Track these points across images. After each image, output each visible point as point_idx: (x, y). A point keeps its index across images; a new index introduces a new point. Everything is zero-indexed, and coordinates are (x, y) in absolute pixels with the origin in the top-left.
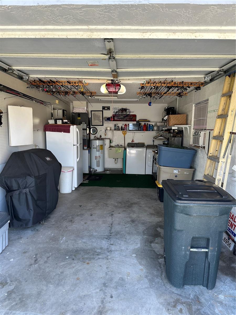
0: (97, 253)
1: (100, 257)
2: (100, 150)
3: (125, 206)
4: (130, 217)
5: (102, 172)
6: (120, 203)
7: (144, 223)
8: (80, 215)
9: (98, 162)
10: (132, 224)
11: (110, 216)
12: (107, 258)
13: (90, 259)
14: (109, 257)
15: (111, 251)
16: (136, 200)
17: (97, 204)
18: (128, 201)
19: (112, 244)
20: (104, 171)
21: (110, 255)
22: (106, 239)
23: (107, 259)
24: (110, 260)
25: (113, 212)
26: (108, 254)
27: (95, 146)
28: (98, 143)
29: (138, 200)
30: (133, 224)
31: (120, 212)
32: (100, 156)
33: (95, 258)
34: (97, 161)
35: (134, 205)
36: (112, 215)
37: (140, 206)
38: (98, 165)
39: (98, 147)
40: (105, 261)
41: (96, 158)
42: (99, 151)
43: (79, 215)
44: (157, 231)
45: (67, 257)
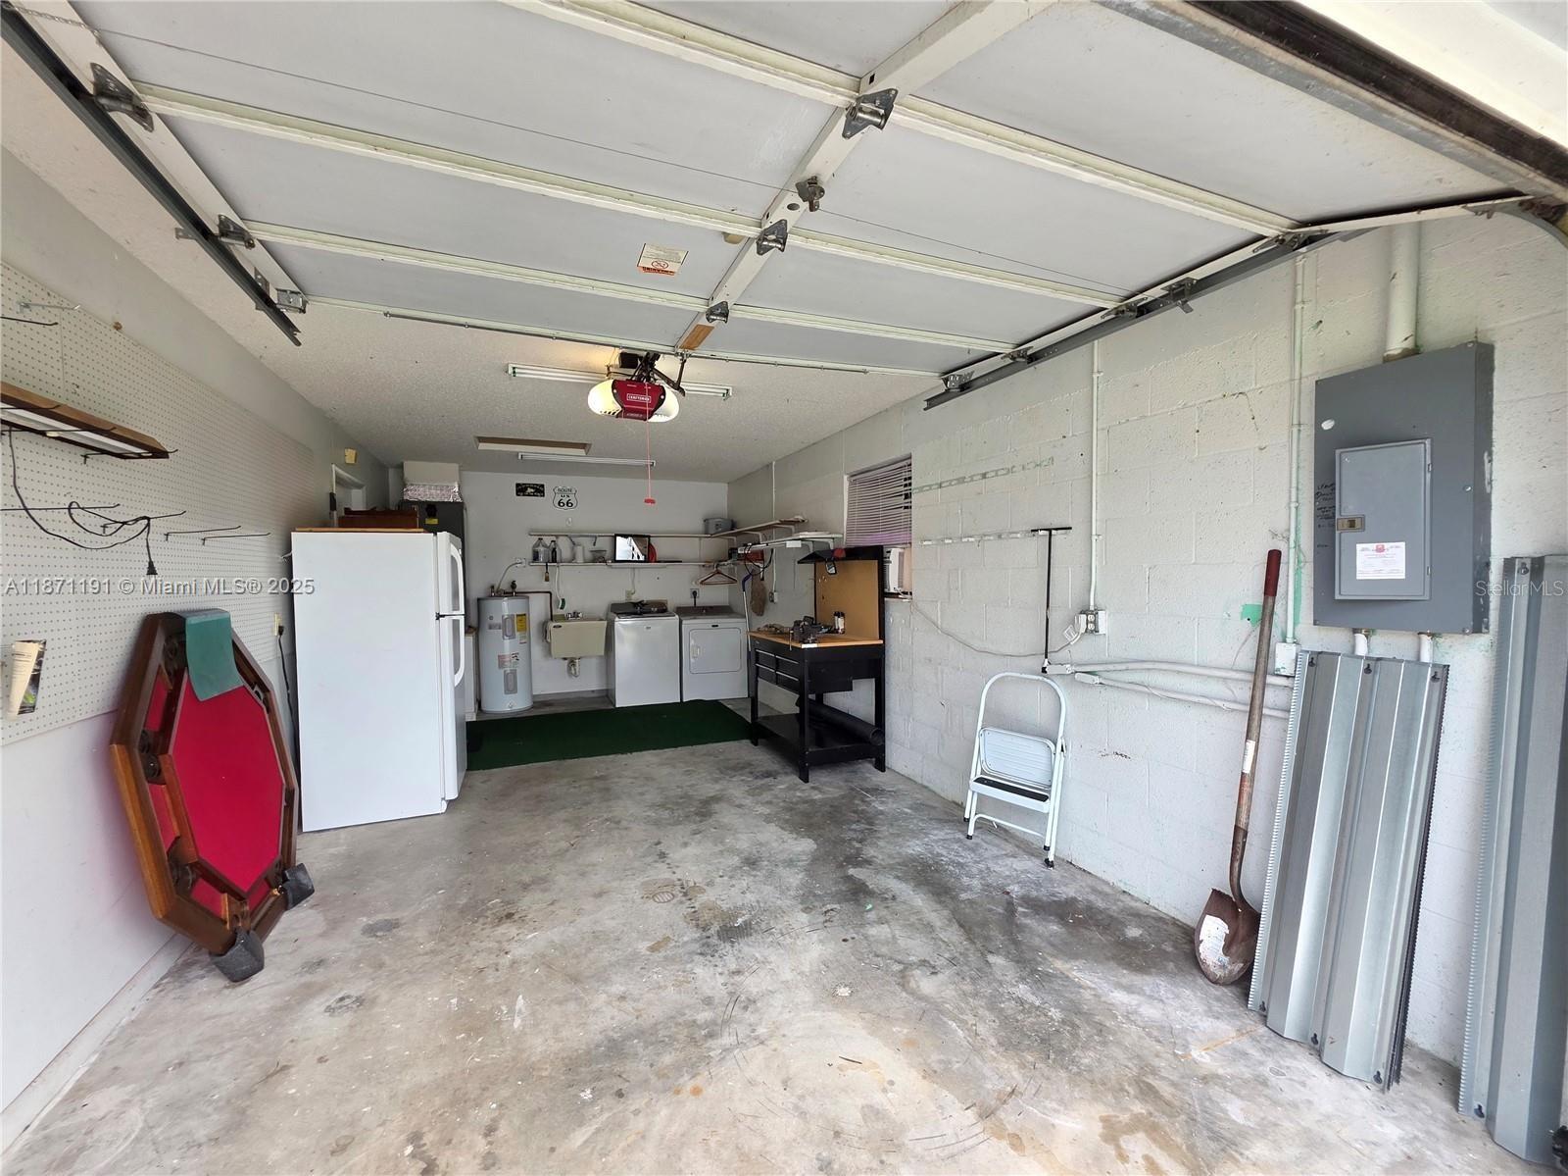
0: (700, 1027)
1: (727, 1040)
2: (517, 634)
3: (687, 817)
4: (732, 851)
5: (528, 710)
6: (663, 806)
7: (791, 860)
8: (533, 882)
9: (511, 677)
10: (754, 873)
11: (656, 862)
12: (756, 1038)
13: (691, 1065)
14: (761, 1030)
15: (752, 1001)
16: (710, 789)
17: (578, 827)
18: (687, 796)
19: (738, 972)
20: (533, 707)
21: (760, 1019)
22: (701, 958)
23: (762, 1043)
24: (774, 1043)
25: (659, 843)
26: (749, 1017)
27: (498, 620)
28: (505, 607)
29: (718, 787)
30: (758, 873)
31: (686, 840)
32: (515, 656)
33: (711, 1054)
34: (506, 676)
35: (716, 807)
36: (663, 855)
37: (740, 806)
38: (511, 688)
39: (509, 622)
40: (758, 1054)
41: (502, 660)
42: (512, 637)
43: (529, 885)
44: (849, 878)
45: (587, 1095)
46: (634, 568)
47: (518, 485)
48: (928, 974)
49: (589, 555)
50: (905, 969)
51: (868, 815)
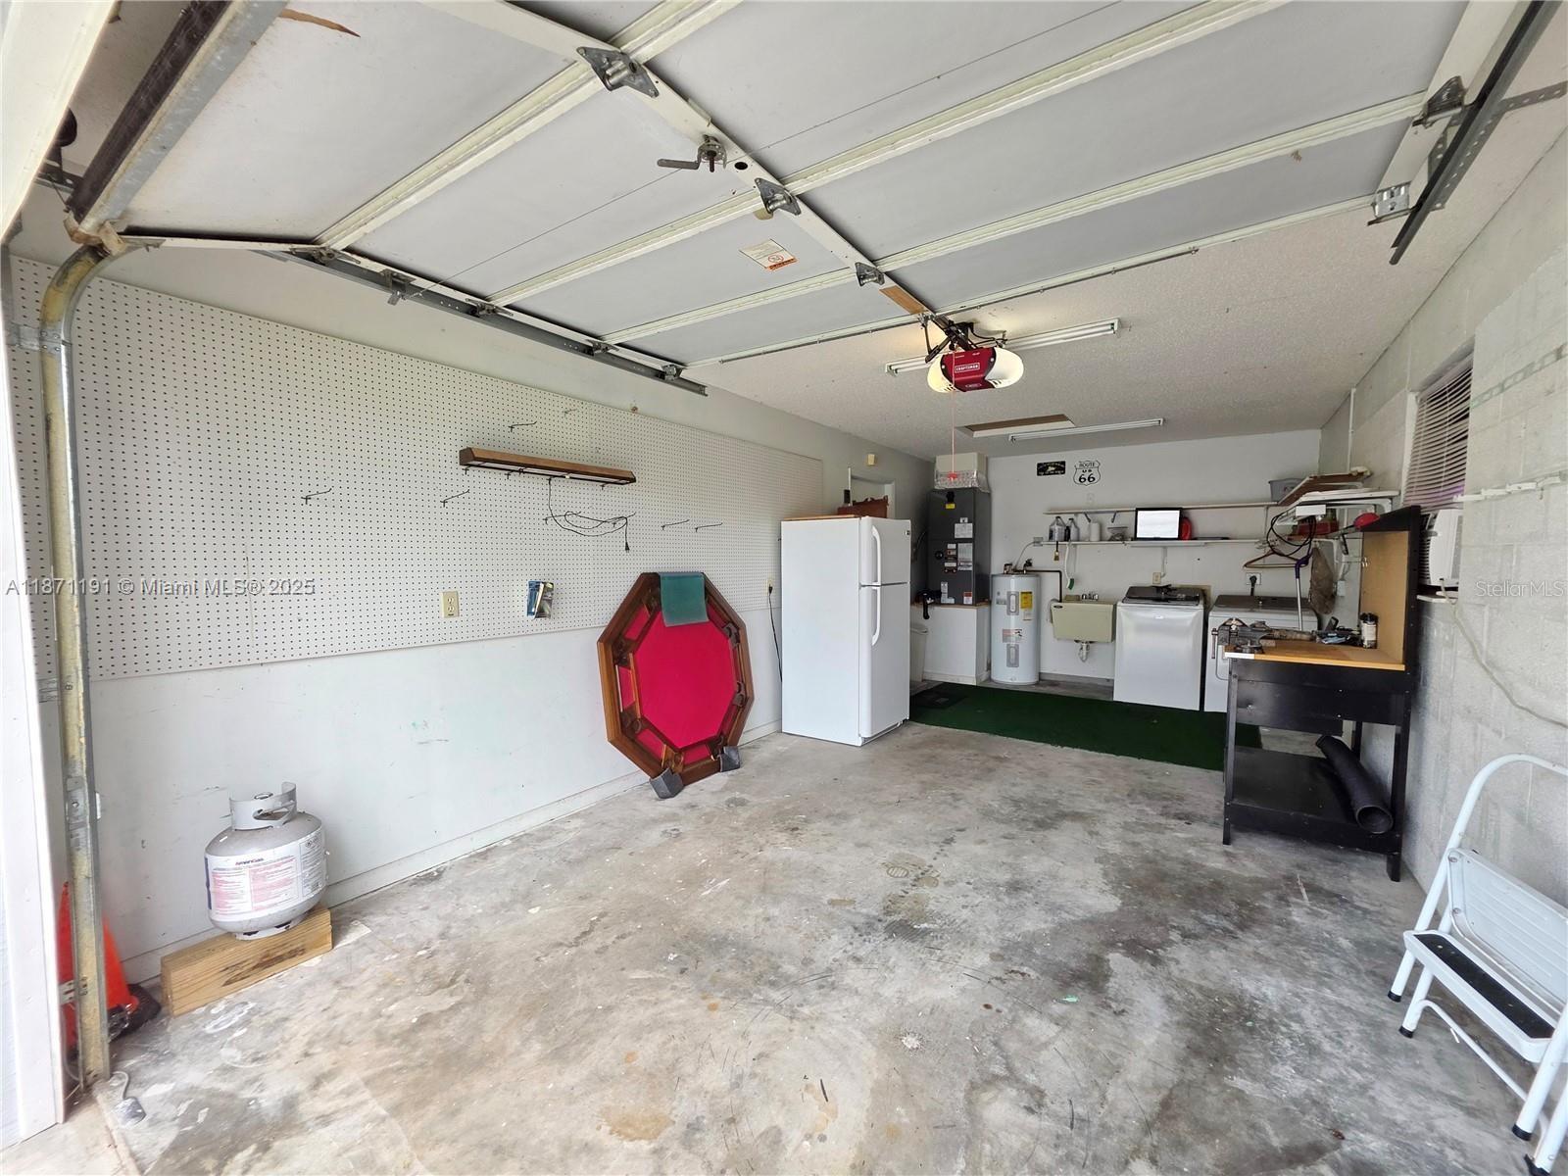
0: (775, 974)
1: (776, 995)
2: (1021, 611)
3: (1024, 820)
4: (1013, 867)
5: (1029, 686)
6: (1016, 802)
7: (1060, 908)
8: (838, 815)
9: (1013, 651)
10: (1002, 897)
11: (936, 843)
12: (793, 1012)
13: (734, 991)
14: (806, 1010)
15: (833, 987)
16: (1089, 806)
18: (1054, 803)
19: (858, 960)
20: (1037, 684)
21: (817, 1003)
22: (852, 930)
23: (791, 1018)
24: (797, 1026)
25: (963, 830)
26: (814, 995)
27: (1003, 596)
28: (1014, 585)
29: (1100, 806)
30: (1006, 900)
31: (988, 838)
32: (1019, 631)
33: (755, 995)
34: (1009, 647)
35: (1067, 823)
36: (949, 841)
37: (1093, 834)
38: (1013, 663)
39: (1013, 598)
40: (778, 1021)
41: (1006, 635)
42: (1017, 612)
43: (833, 816)
44: (1098, 961)
45: (671, 957)
46: (1165, 547)
47: (1039, 465)
48: (1022, 1104)
49: (1108, 534)
50: (1006, 1078)
51: (1257, 916)
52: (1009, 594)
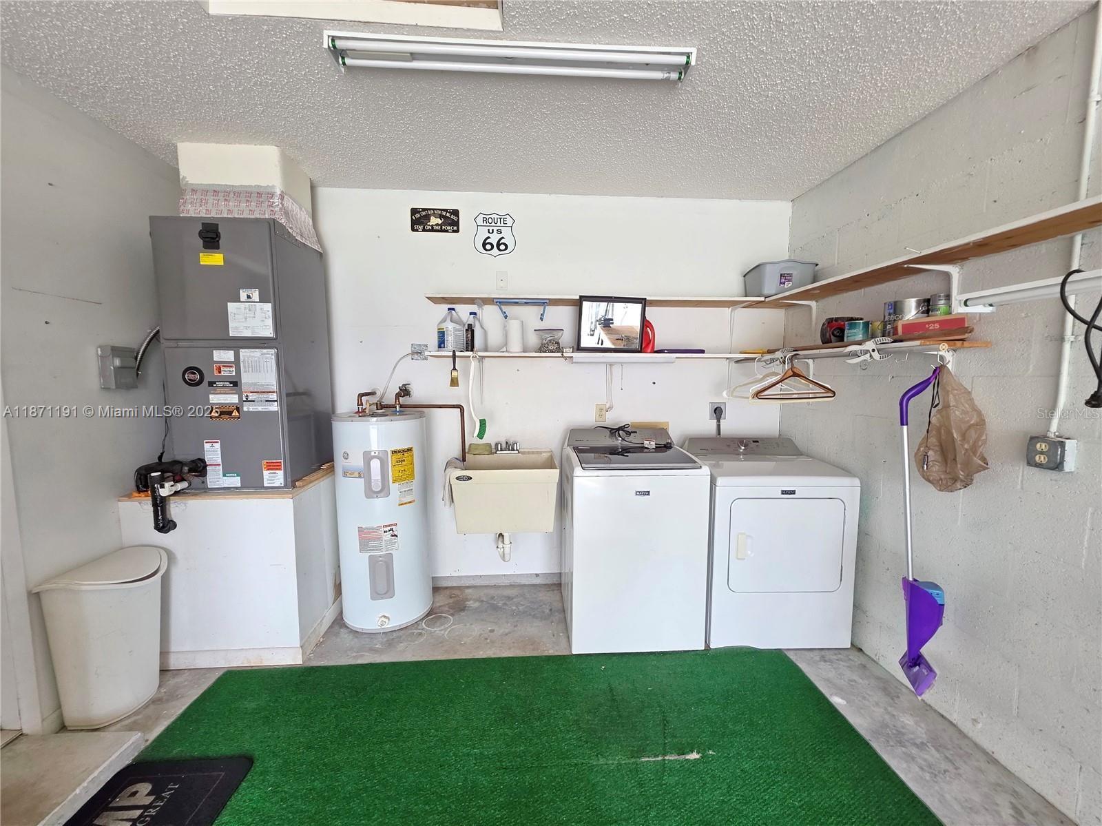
9: (381, 568)
27: (357, 461)
28: (376, 436)
32: (391, 527)
34: (372, 561)
38: (382, 589)
39: (375, 465)
41: (367, 538)
42: (385, 491)
46: (611, 365)
47: (414, 211)
49: (533, 340)
52: (368, 457)
